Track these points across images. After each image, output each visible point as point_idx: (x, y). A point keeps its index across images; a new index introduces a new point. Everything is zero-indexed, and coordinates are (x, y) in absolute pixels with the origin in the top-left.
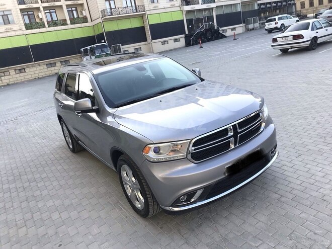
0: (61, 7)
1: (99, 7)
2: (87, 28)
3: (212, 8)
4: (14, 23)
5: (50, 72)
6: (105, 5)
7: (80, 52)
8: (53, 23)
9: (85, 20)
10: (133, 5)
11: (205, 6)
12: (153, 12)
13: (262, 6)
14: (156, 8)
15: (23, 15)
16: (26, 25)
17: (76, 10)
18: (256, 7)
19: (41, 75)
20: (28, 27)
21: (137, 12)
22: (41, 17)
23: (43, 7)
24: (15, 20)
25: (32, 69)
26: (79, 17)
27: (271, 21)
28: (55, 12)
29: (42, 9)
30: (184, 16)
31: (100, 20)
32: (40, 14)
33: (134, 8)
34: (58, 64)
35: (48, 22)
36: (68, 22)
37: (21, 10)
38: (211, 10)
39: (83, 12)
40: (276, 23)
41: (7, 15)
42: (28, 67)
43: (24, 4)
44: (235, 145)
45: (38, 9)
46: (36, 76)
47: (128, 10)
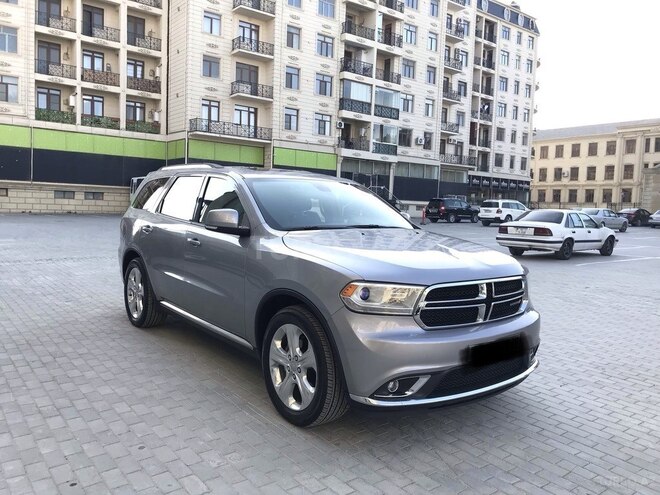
0: (116, 96)
1: (189, 113)
2: (154, 143)
3: (390, 164)
4: (16, 101)
5: (59, 207)
6: (201, 112)
7: (129, 183)
8: (93, 120)
9: (155, 128)
10: (252, 123)
11: (378, 157)
12: (285, 145)
13: (475, 181)
14: (291, 140)
15: (39, 92)
16: (38, 110)
17: (143, 108)
18: (465, 180)
19: (37, 208)
20: (40, 115)
21: (255, 137)
22: (72, 103)
23: (83, 89)
24: (20, 96)
25: (23, 194)
26: (144, 121)
27: (490, 205)
28: (103, 102)
29: (78, 90)
30: (339, 166)
31: (184, 135)
32: (72, 98)
33: (252, 130)
34: (80, 196)
35: (83, 116)
36: (123, 124)
37: (37, 82)
38: (388, 166)
39: (156, 114)
40: (498, 212)
41: (7, 84)
42: (15, 187)
43: (47, 73)
44: (485, 319)
45: (72, 89)
46: (27, 208)
47: (241, 131)
